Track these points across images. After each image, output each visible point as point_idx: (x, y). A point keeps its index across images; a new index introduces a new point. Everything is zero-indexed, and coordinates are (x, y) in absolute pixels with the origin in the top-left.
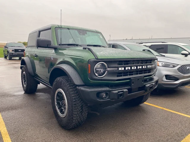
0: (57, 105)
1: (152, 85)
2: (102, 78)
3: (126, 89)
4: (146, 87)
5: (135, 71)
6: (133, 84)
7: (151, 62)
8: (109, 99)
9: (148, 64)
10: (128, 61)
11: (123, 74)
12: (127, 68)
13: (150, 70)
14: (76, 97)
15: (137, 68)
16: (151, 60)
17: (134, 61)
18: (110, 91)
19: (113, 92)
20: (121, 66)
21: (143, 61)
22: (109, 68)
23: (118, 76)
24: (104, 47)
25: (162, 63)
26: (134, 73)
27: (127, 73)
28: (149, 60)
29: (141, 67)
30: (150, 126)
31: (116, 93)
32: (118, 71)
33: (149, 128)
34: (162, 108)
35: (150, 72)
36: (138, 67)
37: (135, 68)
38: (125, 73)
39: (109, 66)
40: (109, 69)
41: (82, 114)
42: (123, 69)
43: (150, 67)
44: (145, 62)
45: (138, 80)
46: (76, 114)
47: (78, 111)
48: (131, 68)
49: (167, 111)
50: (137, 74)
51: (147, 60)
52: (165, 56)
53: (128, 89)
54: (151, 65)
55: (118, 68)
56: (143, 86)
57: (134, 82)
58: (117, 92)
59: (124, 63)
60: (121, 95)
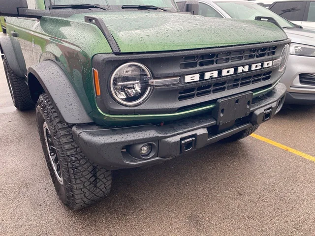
0: (50, 153)
1: (271, 108)
2: (135, 108)
3: (203, 127)
4: (255, 115)
5: (230, 81)
6: (222, 115)
7: (273, 53)
8: (158, 158)
9: (266, 57)
10: (213, 55)
11: (195, 92)
12: (207, 76)
13: (270, 73)
14: (76, 151)
15: (236, 70)
16: (275, 47)
17: (229, 53)
18: (158, 140)
19: (167, 140)
20: (190, 69)
21: (254, 51)
22: (155, 78)
23: (181, 98)
24: (165, 11)
25: (297, 47)
26: (225, 86)
27: (209, 86)
28: (270, 48)
29: (246, 68)
30: (256, 200)
31: (175, 142)
32: (182, 85)
33: (254, 205)
34: (284, 147)
35: (268, 78)
36: (240, 69)
37: (232, 71)
38: (203, 88)
39: (155, 73)
40: (155, 82)
41: (95, 186)
42: (197, 77)
43: (270, 65)
44: (260, 52)
45: (237, 101)
46: (81, 189)
47: (85, 182)
48: (220, 73)
49: (295, 156)
50: (236, 86)
51: (264, 49)
52: (301, 27)
53: (208, 128)
54: (272, 60)
55: (182, 76)
56: (248, 115)
57: (225, 110)
58: (177, 138)
59: (200, 61)
60: (189, 145)
